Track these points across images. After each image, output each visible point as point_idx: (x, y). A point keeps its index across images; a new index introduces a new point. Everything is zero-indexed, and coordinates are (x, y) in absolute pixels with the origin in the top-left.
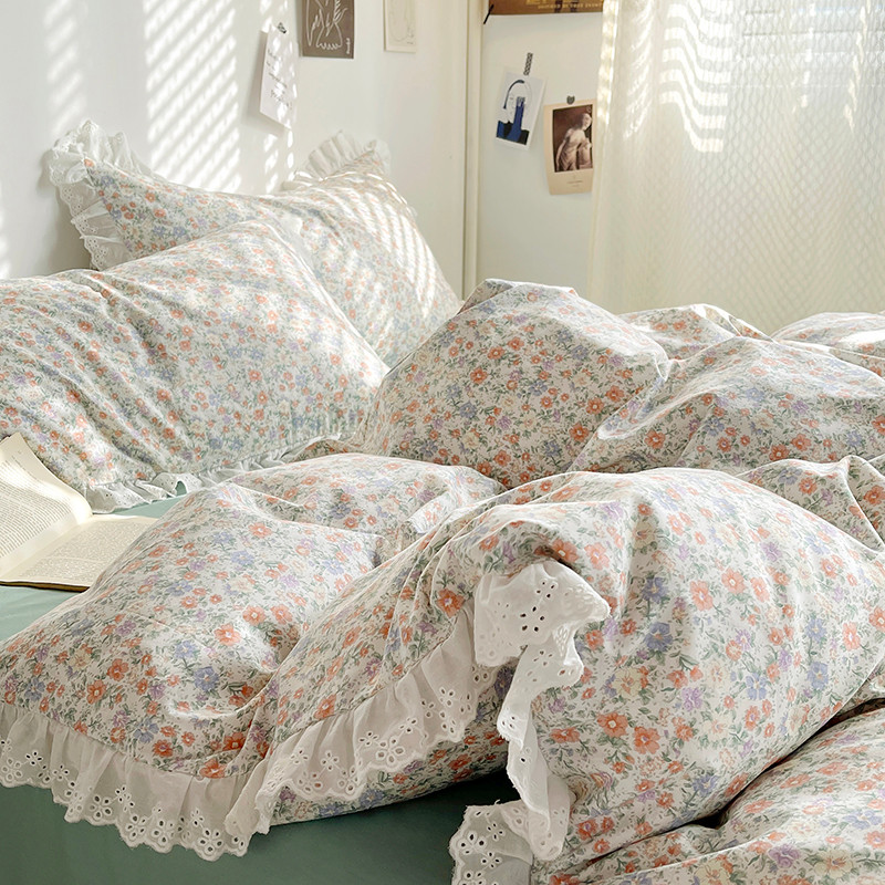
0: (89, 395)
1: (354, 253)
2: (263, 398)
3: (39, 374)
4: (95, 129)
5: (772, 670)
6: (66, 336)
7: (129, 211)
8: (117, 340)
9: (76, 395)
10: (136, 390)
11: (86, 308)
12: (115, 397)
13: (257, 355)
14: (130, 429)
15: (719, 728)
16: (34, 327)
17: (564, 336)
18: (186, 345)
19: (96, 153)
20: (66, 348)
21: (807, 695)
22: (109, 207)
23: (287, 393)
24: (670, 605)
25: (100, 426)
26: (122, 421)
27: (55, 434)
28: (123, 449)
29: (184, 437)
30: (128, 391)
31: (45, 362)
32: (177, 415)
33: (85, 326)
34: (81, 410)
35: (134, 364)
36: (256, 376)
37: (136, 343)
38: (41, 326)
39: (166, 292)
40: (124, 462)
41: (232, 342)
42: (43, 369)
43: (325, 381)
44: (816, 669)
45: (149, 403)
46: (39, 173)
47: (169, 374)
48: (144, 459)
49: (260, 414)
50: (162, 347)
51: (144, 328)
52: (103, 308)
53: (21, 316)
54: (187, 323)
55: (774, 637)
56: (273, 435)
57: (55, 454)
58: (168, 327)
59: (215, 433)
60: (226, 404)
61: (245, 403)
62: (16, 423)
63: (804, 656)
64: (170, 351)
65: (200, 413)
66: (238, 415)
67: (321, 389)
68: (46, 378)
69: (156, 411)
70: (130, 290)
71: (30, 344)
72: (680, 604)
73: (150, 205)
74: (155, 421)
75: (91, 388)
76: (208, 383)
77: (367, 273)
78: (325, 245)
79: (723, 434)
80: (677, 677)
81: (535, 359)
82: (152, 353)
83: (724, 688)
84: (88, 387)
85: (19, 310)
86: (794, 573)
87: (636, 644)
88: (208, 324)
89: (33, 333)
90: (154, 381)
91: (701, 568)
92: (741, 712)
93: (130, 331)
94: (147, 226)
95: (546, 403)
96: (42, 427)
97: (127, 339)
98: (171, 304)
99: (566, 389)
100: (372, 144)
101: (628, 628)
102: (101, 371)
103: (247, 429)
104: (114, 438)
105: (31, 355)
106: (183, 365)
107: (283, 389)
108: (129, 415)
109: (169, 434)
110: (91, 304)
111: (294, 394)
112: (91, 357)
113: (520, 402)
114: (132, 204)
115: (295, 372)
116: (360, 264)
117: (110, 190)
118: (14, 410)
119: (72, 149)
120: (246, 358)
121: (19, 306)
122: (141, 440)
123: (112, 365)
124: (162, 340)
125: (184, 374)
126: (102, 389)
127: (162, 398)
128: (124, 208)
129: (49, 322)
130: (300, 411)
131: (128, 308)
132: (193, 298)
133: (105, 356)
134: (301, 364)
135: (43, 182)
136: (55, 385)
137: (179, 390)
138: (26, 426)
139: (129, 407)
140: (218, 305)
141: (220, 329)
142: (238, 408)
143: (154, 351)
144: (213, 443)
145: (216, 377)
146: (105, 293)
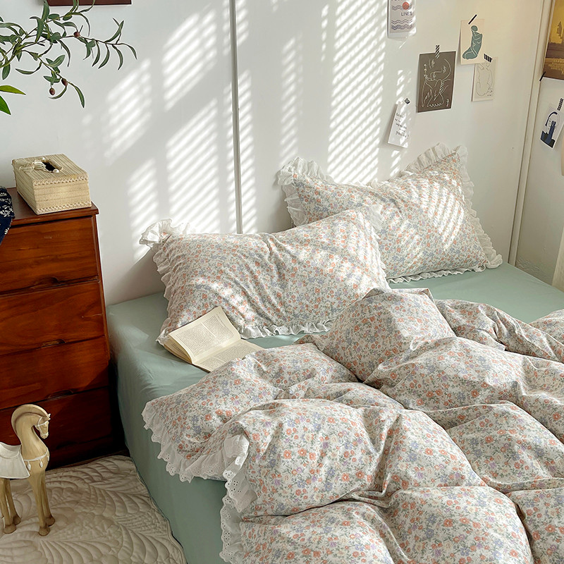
0: (249, 293)
1: (407, 222)
2: (319, 300)
3: (233, 284)
4: (301, 161)
5: (308, 481)
6: (248, 268)
7: (307, 199)
8: (268, 271)
9: (245, 293)
10: (268, 291)
11: (260, 256)
12: (260, 294)
13: (321, 282)
14: (262, 308)
15: (286, 493)
16: (238, 263)
17: (390, 320)
18: (293, 275)
19: (300, 171)
20: (247, 273)
21: (323, 491)
22: (300, 196)
23: (330, 299)
24: (277, 455)
25: (252, 305)
26: (260, 304)
27: (234, 307)
28: (259, 314)
29: (284, 312)
30: (265, 293)
31: (237, 279)
32: (282, 304)
33: (257, 264)
34: (246, 299)
35: (271, 281)
36: (318, 291)
37: (275, 273)
38: (241, 263)
39: (293, 251)
40: (259, 319)
41: (312, 275)
42: (236, 282)
43: (348, 295)
44: (328, 485)
45: (273, 298)
46: (274, 180)
47: (283, 287)
48: (268, 318)
49: (317, 306)
50: (284, 275)
51: (280, 266)
52: (266, 257)
53: (235, 258)
54: (297, 266)
55: (312, 471)
56: (322, 315)
57: (233, 315)
58: (288, 267)
59: (296, 312)
60: (303, 301)
61: (311, 302)
62: (220, 302)
63: (324, 479)
64: (286, 277)
65: (291, 304)
66: (307, 306)
67: (346, 298)
68: (235, 286)
69: (274, 301)
70: (280, 248)
71: (234, 271)
72: (279, 455)
73: (315, 196)
74: (273, 305)
75: (252, 291)
76: (298, 292)
77: (412, 231)
78: (392, 218)
79: (412, 381)
80: (274, 476)
81: (376, 328)
82: (280, 277)
83: (290, 482)
84: (250, 290)
85: (236, 255)
86: (329, 454)
87: (265, 463)
88: (305, 267)
89: (237, 266)
90: (277, 288)
91: (291, 447)
92: (294, 491)
93: (274, 267)
94: (313, 206)
95: (373, 346)
96: (229, 305)
97: (272, 270)
98: (293, 256)
99: (381, 344)
100: (458, 148)
101: (264, 458)
102: (257, 283)
103: (310, 312)
104: (257, 310)
105: (233, 275)
106: (290, 283)
107: (328, 297)
108: (264, 302)
109: (278, 310)
110: (263, 254)
111: (333, 300)
112: (255, 277)
113: (365, 343)
114: (309, 196)
115: (335, 290)
116: (409, 226)
117: (301, 188)
118: (221, 297)
119: (290, 170)
120: (316, 283)
121: (236, 253)
122: (266, 312)
123: (262, 281)
124: (285, 272)
125: (289, 287)
126: (256, 291)
127: (278, 296)
128: (305, 197)
129: (244, 261)
130: (335, 306)
131: (276, 257)
132: (303, 255)
133: (261, 278)
134: (339, 287)
135: (275, 183)
136: (238, 288)
137: (286, 293)
138: (224, 304)
139: (265, 299)
140: (312, 258)
141: (309, 269)
142: (308, 303)
143: (281, 276)
144: (295, 316)
145: (302, 290)
146: (270, 249)
